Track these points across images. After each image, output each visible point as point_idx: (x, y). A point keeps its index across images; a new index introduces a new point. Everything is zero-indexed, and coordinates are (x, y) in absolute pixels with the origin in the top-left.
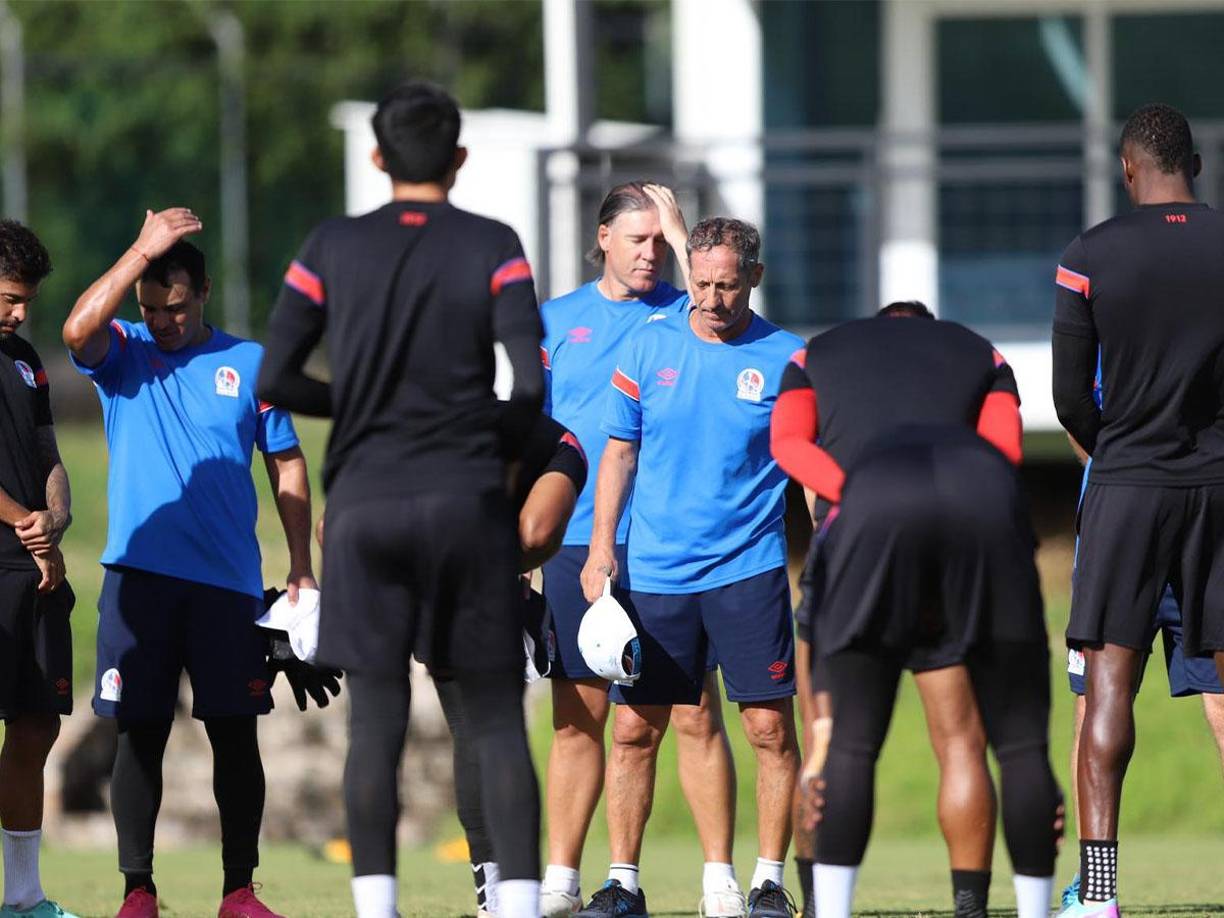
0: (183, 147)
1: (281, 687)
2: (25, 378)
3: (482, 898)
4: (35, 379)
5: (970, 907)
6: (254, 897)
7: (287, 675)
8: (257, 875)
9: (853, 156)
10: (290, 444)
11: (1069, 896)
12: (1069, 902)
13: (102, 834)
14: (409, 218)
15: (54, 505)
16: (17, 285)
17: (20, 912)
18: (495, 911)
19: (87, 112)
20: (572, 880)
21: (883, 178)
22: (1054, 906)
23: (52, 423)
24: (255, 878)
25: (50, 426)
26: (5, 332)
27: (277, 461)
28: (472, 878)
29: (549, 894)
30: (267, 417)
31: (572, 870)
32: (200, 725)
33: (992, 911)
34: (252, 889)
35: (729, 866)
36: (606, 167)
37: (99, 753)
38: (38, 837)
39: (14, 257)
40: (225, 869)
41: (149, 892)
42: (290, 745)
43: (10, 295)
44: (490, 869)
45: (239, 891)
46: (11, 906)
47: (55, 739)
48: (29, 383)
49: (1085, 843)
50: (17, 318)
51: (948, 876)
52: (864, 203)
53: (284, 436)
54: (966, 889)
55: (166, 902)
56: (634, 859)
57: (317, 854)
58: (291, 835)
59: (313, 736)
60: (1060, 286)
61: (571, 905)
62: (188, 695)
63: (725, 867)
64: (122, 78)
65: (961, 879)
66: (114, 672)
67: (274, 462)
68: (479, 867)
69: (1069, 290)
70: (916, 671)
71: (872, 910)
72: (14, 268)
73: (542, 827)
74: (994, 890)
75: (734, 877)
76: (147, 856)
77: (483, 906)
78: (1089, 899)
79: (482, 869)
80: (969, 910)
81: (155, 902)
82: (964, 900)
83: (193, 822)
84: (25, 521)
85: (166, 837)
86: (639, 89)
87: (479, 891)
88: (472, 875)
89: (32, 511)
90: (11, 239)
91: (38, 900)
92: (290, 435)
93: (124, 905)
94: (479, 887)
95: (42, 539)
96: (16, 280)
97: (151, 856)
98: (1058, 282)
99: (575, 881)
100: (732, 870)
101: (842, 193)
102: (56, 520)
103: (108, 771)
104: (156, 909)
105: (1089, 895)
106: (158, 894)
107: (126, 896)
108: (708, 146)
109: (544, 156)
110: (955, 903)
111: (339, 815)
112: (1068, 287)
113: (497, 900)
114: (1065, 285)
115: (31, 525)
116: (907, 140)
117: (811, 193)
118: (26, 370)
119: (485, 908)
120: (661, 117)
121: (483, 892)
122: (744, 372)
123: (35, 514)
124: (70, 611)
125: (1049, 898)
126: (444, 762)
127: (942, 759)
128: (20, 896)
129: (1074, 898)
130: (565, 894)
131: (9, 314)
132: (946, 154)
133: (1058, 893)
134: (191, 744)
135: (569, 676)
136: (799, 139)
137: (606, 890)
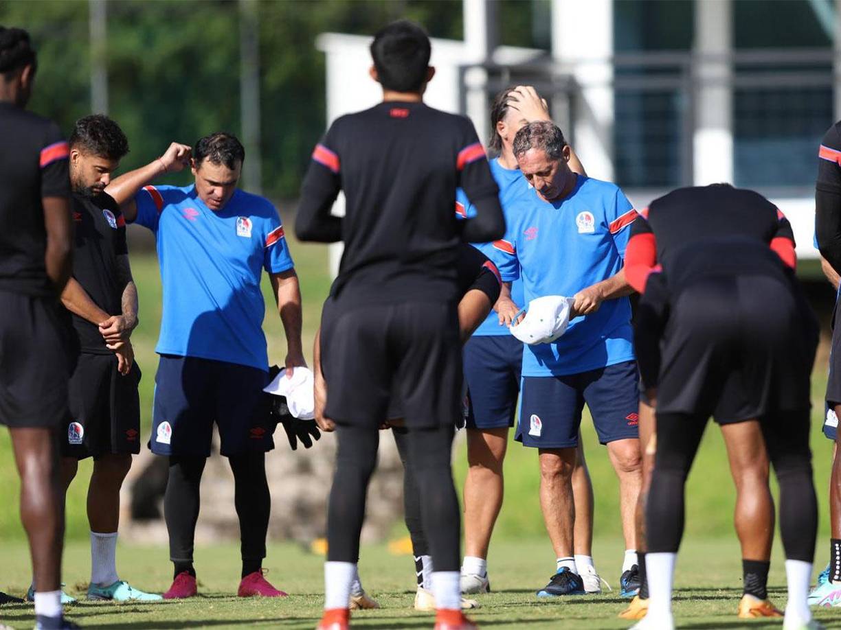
0: (215, 63)
1: (280, 434)
2: (109, 222)
3: (420, 579)
4: (116, 223)
5: (755, 586)
6: (262, 578)
7: (284, 426)
8: (265, 563)
9: (675, 71)
10: (287, 267)
11: (822, 578)
12: (822, 581)
13: (158, 535)
14: (396, 112)
15: (126, 311)
16: (105, 161)
17: (103, 589)
18: (429, 588)
19: (149, 40)
20: (482, 567)
21: (695, 86)
22: (813, 584)
23: (127, 253)
24: (263, 566)
25: (126, 255)
26: (95, 192)
27: (278, 279)
28: (414, 566)
29: (465, 576)
30: (272, 249)
31: (481, 560)
32: (226, 460)
33: (769, 588)
34: (262, 573)
35: (588, 557)
36: (506, 77)
37: (157, 479)
38: (115, 537)
39: (104, 141)
40: (243, 559)
41: (190, 574)
42: (288, 474)
43: (99, 167)
44: (426, 560)
45: (252, 574)
46: (96, 584)
47: (128, 470)
48: (112, 225)
49: (834, 541)
50: (104, 183)
51: (740, 564)
52: (682, 103)
53: (284, 262)
54: (751, 573)
55: (203, 582)
56: (571, 553)
57: (307, 549)
58: (288, 536)
59: (304, 468)
60: (821, 158)
61: (480, 584)
62: (217, 440)
63: (587, 558)
64: (173, 17)
65: (749, 566)
66: (166, 424)
67: (277, 280)
68: (419, 558)
69: (828, 161)
70: (722, 423)
71: (687, 587)
72: (103, 149)
73: (461, 532)
74: (772, 574)
75: (592, 565)
76: (189, 550)
77: (421, 585)
78: (836, 580)
79: (421, 560)
80: (753, 588)
81: (195, 582)
82: (750, 581)
83: (221, 527)
84: (106, 323)
85: (202, 537)
86: (528, 25)
87: (419, 574)
88: (414, 563)
89: (111, 316)
90: (102, 128)
91: (115, 581)
92: (288, 260)
93: (174, 584)
94: (418, 572)
95: (118, 335)
96: (105, 157)
97: (192, 550)
98: (820, 156)
99: (484, 567)
100: (591, 559)
101: (668, 96)
102: (127, 322)
103: (162, 491)
104: (196, 587)
105: (836, 577)
106: (197, 576)
107: (175, 577)
108: (576, 63)
109: (463, 70)
110: (744, 583)
111: (322, 521)
112: (827, 159)
113: (430, 582)
114: (825, 158)
115: (110, 325)
116: (712, 59)
117: (646, 95)
118: (111, 216)
119: (422, 586)
120: (544, 44)
121: (421, 575)
122: (580, 215)
123: (113, 318)
124: (138, 383)
125: (810, 579)
126: (395, 486)
127: (739, 484)
128: (102, 578)
129: (825, 580)
130: (476, 576)
131: (99, 180)
132: (739, 69)
133: (816, 576)
134: (220, 473)
135: (479, 427)
136: (638, 59)
137: (561, 574)
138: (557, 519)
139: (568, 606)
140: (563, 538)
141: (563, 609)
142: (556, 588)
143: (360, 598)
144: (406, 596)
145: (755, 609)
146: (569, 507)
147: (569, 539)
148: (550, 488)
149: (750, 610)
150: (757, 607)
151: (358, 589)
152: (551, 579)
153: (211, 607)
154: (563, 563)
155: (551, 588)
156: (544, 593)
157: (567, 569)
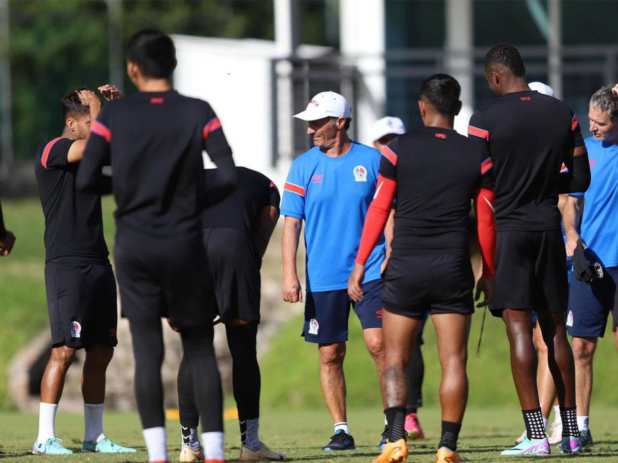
0: (90, 57)
3: (244, 438)
9: (430, 63)
14: (155, 100)
19: (41, 39)
36: (306, 68)
44: (250, 423)
49: (525, 412)
54: (449, 431)
56: (344, 419)
64: (59, 22)
65: (446, 426)
68: (244, 421)
77: (244, 442)
78: (534, 438)
82: (448, 437)
86: (323, 29)
87: (243, 434)
105: (533, 436)
108: (358, 57)
109: (274, 62)
116: (458, 54)
117: (410, 81)
120: (333, 42)
122: (355, 169)
128: (92, 437)
132: (477, 62)
136: (403, 54)
137: (338, 435)
138: (333, 394)
139: (352, 458)
140: (338, 409)
141: (349, 460)
142: (336, 445)
143: (198, 452)
144: (232, 451)
145: (448, 458)
146: (342, 386)
147: (343, 408)
148: (327, 372)
149: (445, 458)
150: (449, 456)
151: (198, 446)
152: (331, 438)
153: (89, 459)
154: (340, 427)
155: (333, 445)
156: (328, 449)
157: (342, 431)
